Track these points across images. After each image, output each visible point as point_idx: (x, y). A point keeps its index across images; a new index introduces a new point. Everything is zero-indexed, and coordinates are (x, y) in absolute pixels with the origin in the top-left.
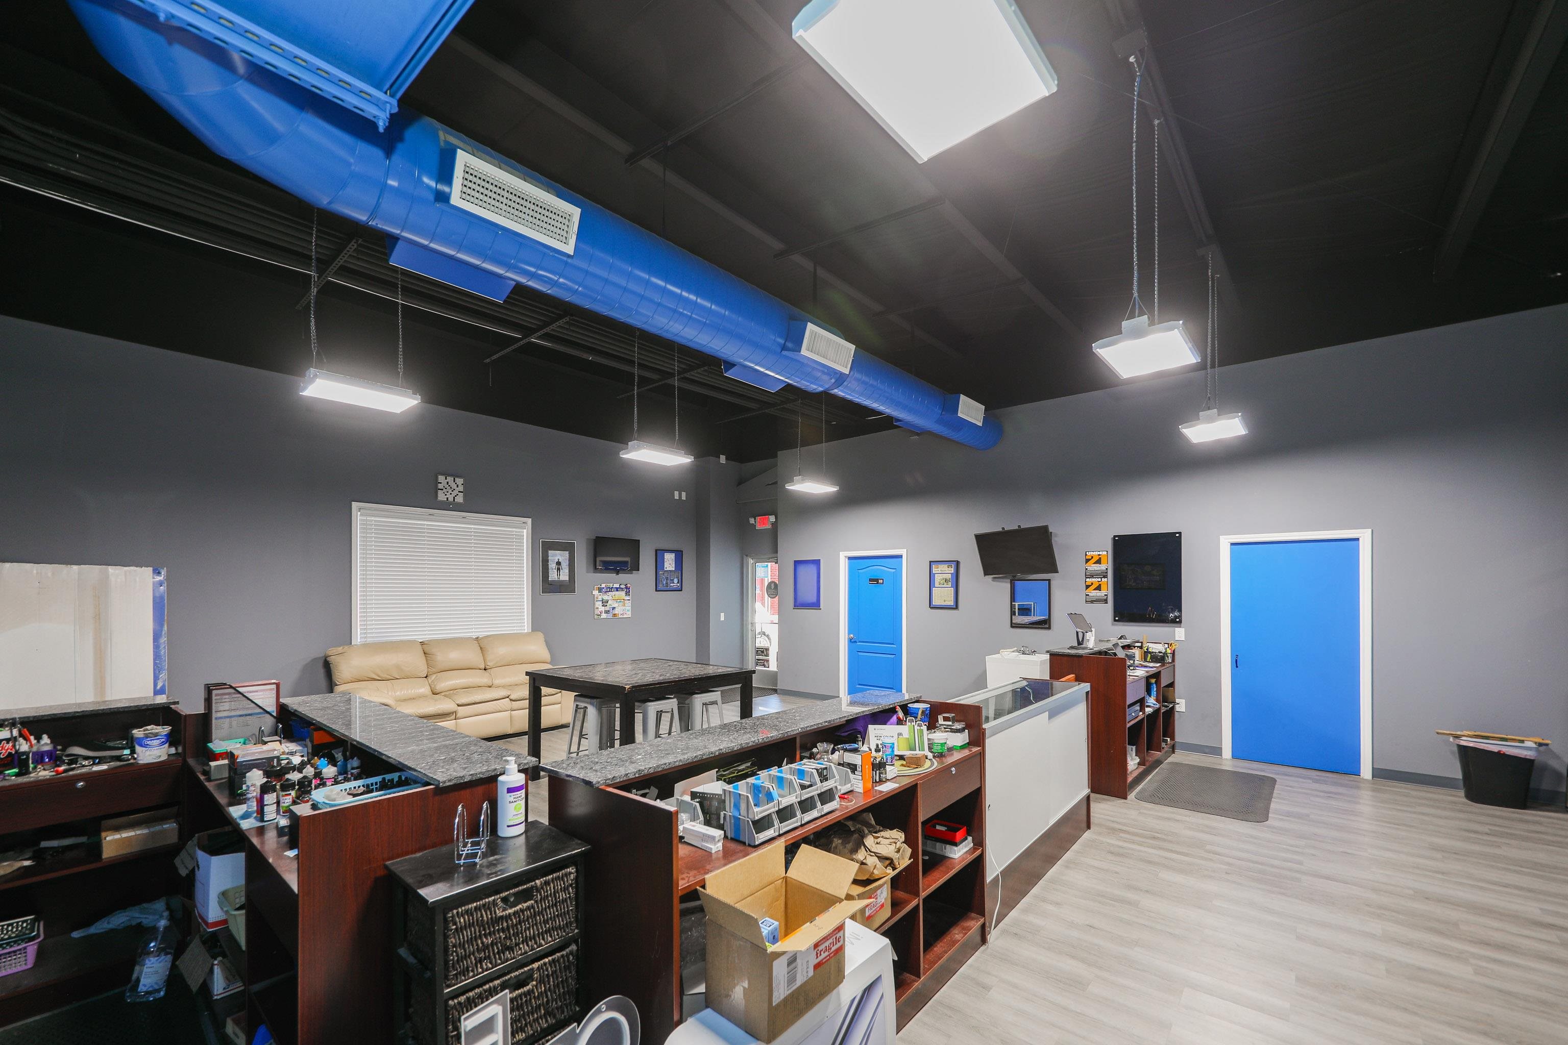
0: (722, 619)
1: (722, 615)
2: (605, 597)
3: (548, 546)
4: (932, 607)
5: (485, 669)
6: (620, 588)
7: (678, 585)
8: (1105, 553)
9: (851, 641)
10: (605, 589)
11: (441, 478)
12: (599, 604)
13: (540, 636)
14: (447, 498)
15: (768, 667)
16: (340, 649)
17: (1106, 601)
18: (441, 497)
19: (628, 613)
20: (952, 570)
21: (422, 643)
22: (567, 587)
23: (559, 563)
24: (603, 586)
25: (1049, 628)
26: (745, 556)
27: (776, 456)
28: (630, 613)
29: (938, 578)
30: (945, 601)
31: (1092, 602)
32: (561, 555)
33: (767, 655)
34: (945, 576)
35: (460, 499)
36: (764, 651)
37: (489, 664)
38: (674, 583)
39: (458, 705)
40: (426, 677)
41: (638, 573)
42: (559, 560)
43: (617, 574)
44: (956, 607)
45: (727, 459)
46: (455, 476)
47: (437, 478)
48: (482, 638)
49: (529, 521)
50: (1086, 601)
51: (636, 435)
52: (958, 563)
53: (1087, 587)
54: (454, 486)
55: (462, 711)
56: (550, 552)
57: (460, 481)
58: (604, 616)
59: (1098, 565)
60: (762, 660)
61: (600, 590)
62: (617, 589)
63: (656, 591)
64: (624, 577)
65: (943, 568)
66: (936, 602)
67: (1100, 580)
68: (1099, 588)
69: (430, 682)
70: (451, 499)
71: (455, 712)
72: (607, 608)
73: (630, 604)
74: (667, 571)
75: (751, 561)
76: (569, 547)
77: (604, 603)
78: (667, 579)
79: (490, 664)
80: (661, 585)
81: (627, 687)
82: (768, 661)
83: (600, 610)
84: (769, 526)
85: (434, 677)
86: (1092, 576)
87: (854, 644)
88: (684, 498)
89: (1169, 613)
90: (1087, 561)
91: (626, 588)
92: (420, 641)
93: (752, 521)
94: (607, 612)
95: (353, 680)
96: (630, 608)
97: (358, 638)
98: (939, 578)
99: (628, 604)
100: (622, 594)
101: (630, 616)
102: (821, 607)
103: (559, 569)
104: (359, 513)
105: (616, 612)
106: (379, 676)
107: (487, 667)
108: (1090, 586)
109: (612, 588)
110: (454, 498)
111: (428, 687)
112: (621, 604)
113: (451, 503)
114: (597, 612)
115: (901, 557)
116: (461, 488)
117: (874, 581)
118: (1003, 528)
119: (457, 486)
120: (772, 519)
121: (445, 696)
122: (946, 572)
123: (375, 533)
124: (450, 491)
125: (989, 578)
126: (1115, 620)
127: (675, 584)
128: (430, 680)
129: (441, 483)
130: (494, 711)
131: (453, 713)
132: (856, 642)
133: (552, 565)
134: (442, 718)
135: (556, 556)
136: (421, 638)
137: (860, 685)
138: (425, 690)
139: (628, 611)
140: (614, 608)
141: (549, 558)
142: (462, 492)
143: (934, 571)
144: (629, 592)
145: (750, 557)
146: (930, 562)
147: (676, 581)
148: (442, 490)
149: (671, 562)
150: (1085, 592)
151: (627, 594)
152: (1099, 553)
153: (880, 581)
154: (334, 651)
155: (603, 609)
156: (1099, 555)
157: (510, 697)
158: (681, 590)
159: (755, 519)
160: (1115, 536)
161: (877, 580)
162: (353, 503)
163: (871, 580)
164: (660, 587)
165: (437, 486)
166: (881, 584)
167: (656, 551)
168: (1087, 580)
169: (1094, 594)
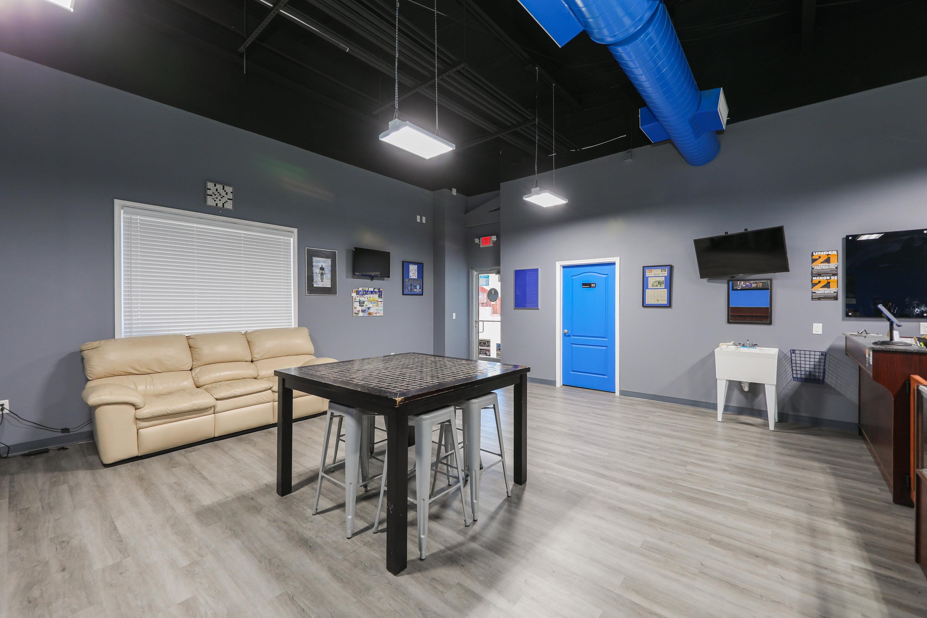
0: (454, 317)
1: (454, 314)
2: (362, 299)
3: (312, 254)
4: (644, 305)
5: (252, 361)
6: (374, 291)
7: (420, 290)
8: (835, 253)
9: (565, 335)
10: (362, 291)
11: (210, 185)
12: (356, 305)
13: (305, 331)
14: (217, 204)
15: (490, 356)
16: (96, 344)
17: (836, 298)
18: (210, 202)
19: (380, 312)
20: (666, 274)
21: (188, 338)
22: (331, 291)
23: (322, 269)
24: (360, 289)
25: (770, 323)
26: (470, 269)
27: (498, 188)
28: (382, 312)
29: (651, 281)
30: (658, 301)
31: (819, 299)
32: (324, 262)
33: (489, 346)
34: (658, 279)
35: (229, 206)
36: (486, 343)
37: (255, 356)
38: (416, 289)
39: (217, 399)
40: (191, 370)
41: (388, 280)
42: (322, 266)
43: (372, 280)
44: (669, 305)
45: (457, 192)
46: (224, 184)
47: (205, 185)
48: (250, 333)
49: (295, 230)
50: (812, 299)
51: (397, 114)
52: (671, 268)
53: (814, 285)
54: (223, 194)
55: (220, 405)
56: (315, 259)
57: (229, 189)
58: (361, 314)
59: (826, 264)
60: (484, 350)
61: (358, 293)
62: (372, 292)
63: (403, 294)
64: (377, 283)
65: (658, 271)
66: (648, 302)
67: (828, 278)
68: (827, 285)
69: (193, 375)
70: (220, 205)
71: (214, 406)
72: (364, 308)
73: (382, 305)
74: (412, 279)
75: (475, 273)
76: (332, 257)
77: (361, 303)
78: (411, 285)
79: (257, 356)
80: (406, 291)
81: (398, 399)
82: (489, 351)
83: (357, 309)
84: (491, 245)
85: (198, 370)
86: (819, 275)
87: (568, 338)
88: (424, 221)
89: (914, 308)
90: (814, 261)
91: (379, 291)
92: (186, 335)
93: (477, 241)
94: (363, 311)
95: (107, 375)
96: (382, 308)
97: (121, 331)
98: (653, 281)
99: (381, 305)
100: (376, 297)
101: (382, 315)
102: (539, 307)
103: (322, 274)
104: (122, 211)
105: (371, 311)
106: (137, 370)
107: (254, 359)
108: (817, 284)
109: (368, 291)
110: (223, 204)
111: (191, 380)
112: (375, 304)
113: (220, 209)
114: (355, 311)
115: (614, 264)
116: (230, 196)
117: (587, 285)
118: (726, 233)
119: (227, 194)
120: (494, 238)
121: (206, 390)
122: (662, 274)
123: (141, 232)
124: (219, 198)
125: (705, 280)
126: (847, 315)
127: (418, 289)
128: (194, 372)
129: (210, 189)
130: (256, 403)
131: (211, 407)
132: (569, 336)
133: (316, 270)
134: (199, 413)
135: (319, 262)
136: (187, 333)
137: (573, 371)
138: (188, 383)
139: (381, 310)
140: (369, 308)
141: (314, 264)
142: (232, 200)
143: (648, 274)
144: (382, 295)
145: (475, 270)
146: (644, 267)
147: (418, 287)
148: (211, 195)
149: (414, 272)
150: (809, 290)
151: (380, 296)
152: (827, 253)
153: (592, 285)
154: (89, 345)
155: (360, 308)
156: (828, 255)
157: (272, 389)
158: (422, 295)
159: (479, 240)
160: (848, 237)
161: (589, 285)
162: (116, 200)
163: (584, 284)
164: (406, 292)
165: (206, 192)
166: (593, 287)
167: (403, 262)
168: (814, 278)
169: (820, 291)
